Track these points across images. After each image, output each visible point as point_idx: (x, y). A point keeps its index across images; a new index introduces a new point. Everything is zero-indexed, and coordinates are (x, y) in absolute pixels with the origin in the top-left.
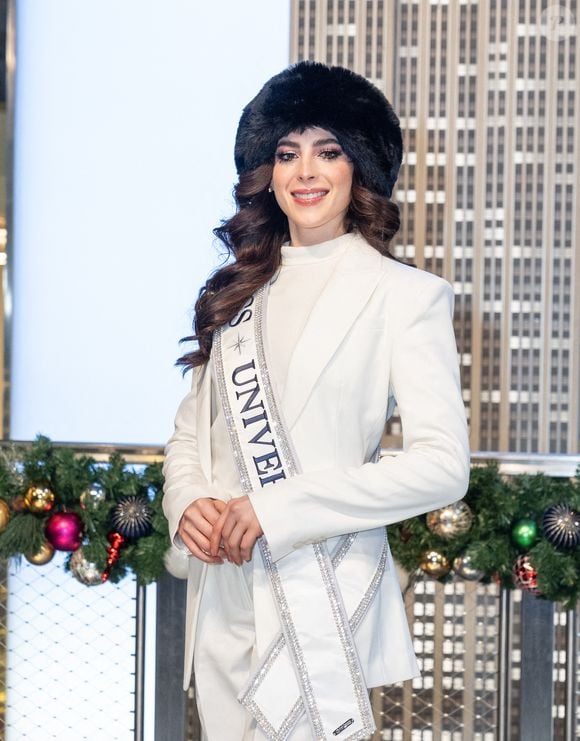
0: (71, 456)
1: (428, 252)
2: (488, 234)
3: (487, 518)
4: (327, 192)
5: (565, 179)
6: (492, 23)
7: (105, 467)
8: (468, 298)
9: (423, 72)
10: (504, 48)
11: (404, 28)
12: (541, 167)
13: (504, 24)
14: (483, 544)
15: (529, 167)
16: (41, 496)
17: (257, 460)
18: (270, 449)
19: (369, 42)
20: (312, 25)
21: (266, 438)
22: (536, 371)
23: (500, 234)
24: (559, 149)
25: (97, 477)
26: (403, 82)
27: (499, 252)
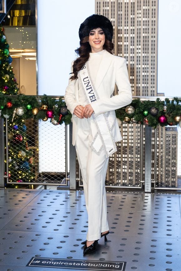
0: (51, 98)
1: (125, 55)
2: (137, 51)
3: (138, 110)
4: (101, 41)
5: (153, 39)
6: (138, 6)
7: (58, 100)
8: (133, 64)
9: (123, 17)
10: (140, 11)
11: (119, 8)
12: (148, 37)
13: (140, 6)
14: (137, 115)
15: (146, 37)
16: (45, 107)
17: (90, 97)
18: (93, 95)
19: (112, 11)
20: (100, 7)
21: (92, 92)
22: (148, 80)
23: (140, 51)
24: (152, 33)
25: (56, 103)
26: (119, 19)
27: (140, 55)
